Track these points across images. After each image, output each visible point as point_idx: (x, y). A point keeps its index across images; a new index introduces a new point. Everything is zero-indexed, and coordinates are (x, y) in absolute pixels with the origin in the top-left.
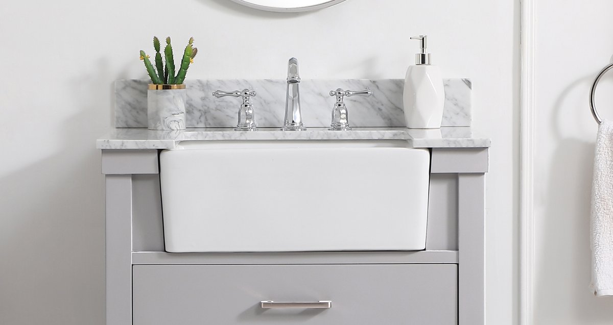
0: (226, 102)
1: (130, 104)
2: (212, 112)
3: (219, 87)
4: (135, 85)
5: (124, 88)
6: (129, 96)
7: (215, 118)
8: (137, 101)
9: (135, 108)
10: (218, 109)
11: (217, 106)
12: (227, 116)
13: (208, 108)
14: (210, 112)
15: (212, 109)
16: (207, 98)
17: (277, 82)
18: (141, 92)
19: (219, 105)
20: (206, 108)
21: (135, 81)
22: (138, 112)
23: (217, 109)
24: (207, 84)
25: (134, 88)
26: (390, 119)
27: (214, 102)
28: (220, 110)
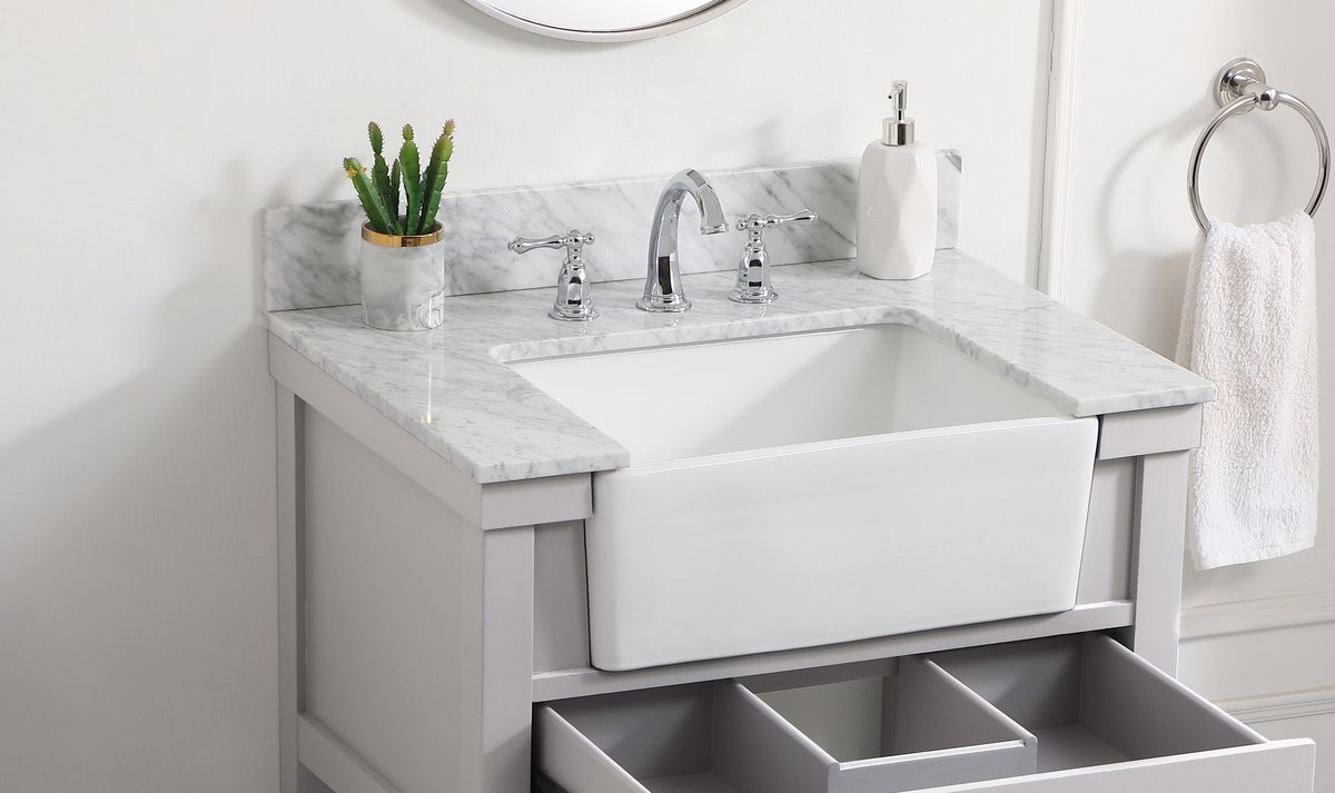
0: (494, 239)
1: (299, 260)
2: (467, 262)
3: (481, 209)
4: (310, 218)
5: (288, 227)
6: (298, 242)
7: (470, 275)
8: (315, 252)
9: (309, 268)
10: (478, 256)
11: (475, 249)
12: (496, 268)
13: (459, 254)
14: (460, 263)
15: (467, 257)
16: (456, 234)
17: (595, 189)
18: (324, 231)
19: (480, 246)
20: (453, 255)
21: (311, 210)
22: (316, 276)
23: (475, 256)
24: (457, 205)
25: (307, 225)
26: (810, 247)
27: (471, 241)
28: (481, 258)
